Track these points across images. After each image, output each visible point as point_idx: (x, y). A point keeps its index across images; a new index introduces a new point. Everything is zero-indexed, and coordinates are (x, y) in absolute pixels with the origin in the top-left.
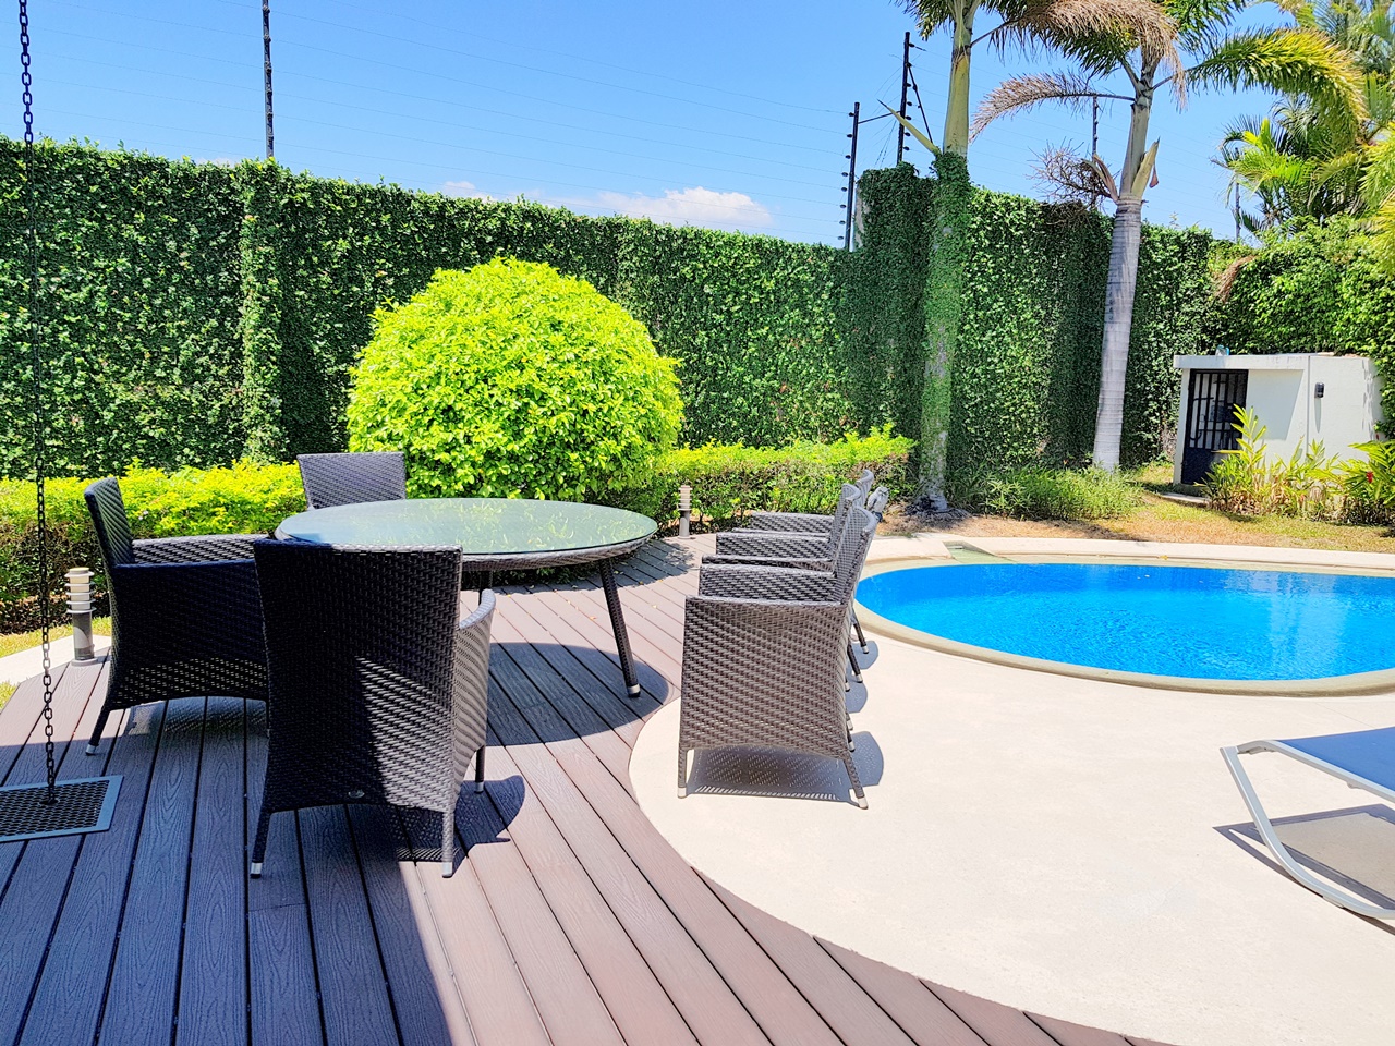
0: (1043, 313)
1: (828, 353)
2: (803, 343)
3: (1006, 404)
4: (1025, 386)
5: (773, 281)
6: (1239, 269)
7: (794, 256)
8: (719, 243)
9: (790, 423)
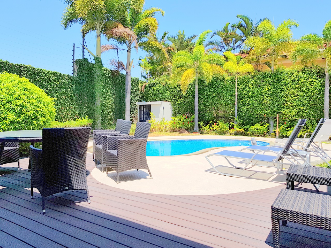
0: (112, 93)
1: (71, 100)
2: (66, 97)
3: (107, 112)
4: (110, 108)
5: (59, 83)
6: (145, 85)
7: (63, 77)
8: (46, 72)
9: (64, 117)
